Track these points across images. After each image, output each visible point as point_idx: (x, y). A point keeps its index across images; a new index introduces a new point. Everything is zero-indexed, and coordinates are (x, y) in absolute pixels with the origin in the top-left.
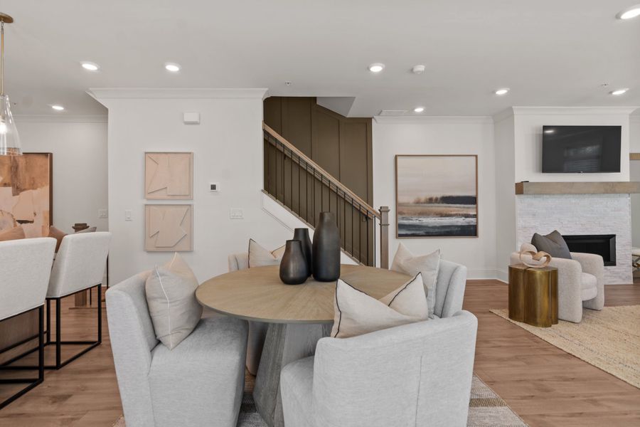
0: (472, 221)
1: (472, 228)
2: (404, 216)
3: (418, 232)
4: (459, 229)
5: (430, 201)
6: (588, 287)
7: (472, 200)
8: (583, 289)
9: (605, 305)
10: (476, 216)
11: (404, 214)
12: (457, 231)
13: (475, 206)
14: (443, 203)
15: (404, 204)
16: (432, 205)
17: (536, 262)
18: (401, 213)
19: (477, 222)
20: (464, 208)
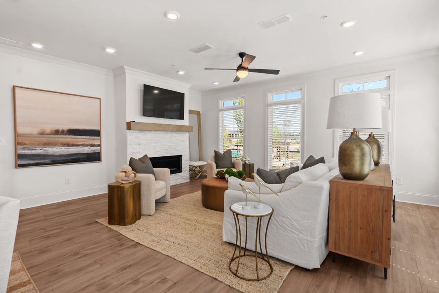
0: (97, 149)
1: (97, 155)
2: (25, 146)
3: (42, 161)
4: (85, 156)
5: (57, 132)
6: (160, 190)
7: (97, 133)
8: (156, 192)
9: (171, 198)
10: (100, 145)
11: (26, 144)
12: (83, 158)
13: (99, 137)
14: (69, 135)
15: (24, 134)
16: (59, 136)
17: (126, 178)
18: (21, 144)
19: (101, 150)
20: (90, 139)
